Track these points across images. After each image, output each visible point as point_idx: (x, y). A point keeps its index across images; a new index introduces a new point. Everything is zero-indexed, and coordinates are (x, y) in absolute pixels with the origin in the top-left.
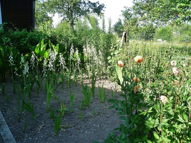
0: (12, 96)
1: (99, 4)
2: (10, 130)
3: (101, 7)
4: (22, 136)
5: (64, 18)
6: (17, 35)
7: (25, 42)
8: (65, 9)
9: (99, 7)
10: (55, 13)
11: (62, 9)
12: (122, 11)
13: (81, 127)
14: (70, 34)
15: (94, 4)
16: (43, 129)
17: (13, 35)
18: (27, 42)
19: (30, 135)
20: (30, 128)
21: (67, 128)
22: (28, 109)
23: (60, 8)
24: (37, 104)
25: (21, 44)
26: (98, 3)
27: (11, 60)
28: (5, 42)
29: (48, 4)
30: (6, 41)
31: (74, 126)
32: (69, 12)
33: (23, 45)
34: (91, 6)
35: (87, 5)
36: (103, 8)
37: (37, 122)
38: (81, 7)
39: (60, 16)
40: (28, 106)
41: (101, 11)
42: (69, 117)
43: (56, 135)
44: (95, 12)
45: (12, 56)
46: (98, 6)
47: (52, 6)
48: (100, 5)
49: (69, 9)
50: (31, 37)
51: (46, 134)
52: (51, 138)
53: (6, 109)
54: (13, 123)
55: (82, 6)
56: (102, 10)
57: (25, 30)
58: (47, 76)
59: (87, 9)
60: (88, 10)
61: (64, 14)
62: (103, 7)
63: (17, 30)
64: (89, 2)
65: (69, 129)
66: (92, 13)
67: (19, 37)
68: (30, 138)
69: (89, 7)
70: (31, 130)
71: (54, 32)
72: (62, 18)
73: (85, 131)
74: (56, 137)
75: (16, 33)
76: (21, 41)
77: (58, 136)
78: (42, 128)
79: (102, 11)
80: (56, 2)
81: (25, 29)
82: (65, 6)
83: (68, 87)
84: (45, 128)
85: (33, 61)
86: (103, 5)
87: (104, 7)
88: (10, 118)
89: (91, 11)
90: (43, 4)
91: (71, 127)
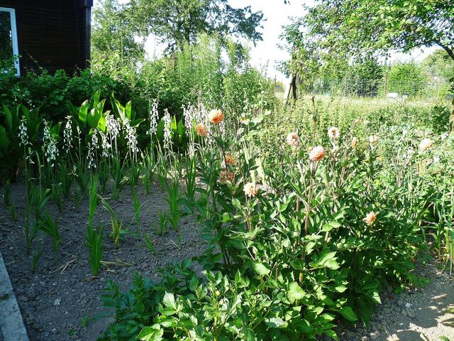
0: (24, 208)
1: (250, 11)
2: (7, 267)
3: (255, 19)
4: (28, 278)
5: (169, 46)
6: (45, 82)
7: (61, 98)
8: (171, 24)
9: (250, 18)
10: (147, 35)
11: (165, 24)
12: (283, 27)
13: (148, 266)
14: (163, 79)
15: (239, 13)
16: (71, 267)
17: (37, 84)
18: (65, 98)
19: (44, 277)
20: (46, 266)
21: (120, 267)
22: (48, 231)
23: (161, 23)
24: (73, 224)
25: (51, 103)
26: (248, 9)
27: (22, 132)
28: (17, 98)
29: (133, 13)
30: (20, 96)
31: (136, 265)
32: (182, 31)
33: (56, 103)
34: (231, 18)
35: (223, 16)
36: (259, 20)
37: (64, 255)
38: (207, 20)
39: (159, 41)
40: (46, 223)
41: (256, 28)
42: (130, 249)
43: (95, 278)
44: (240, 31)
45: (25, 125)
46: (247, 16)
47: (140, 19)
48: (252, 15)
49: (180, 24)
50: (76, 87)
51: (74, 276)
52: (82, 284)
53: (6, 231)
54: (16, 256)
55: (210, 18)
56: (257, 25)
57: (62, 72)
58: (95, 167)
59: (223, 24)
60: (225, 27)
61: (168, 37)
62: (260, 18)
63: (45, 72)
64: (228, 7)
65: (124, 269)
66: (236, 33)
67: (47, 86)
68: (43, 283)
69: (227, 19)
70: (48, 269)
71: (125, 77)
72: (165, 45)
73: (154, 274)
74: (93, 282)
75: (41, 78)
76: (52, 96)
77: (97, 280)
78: (70, 265)
79: (258, 29)
80: (150, 9)
81: (61, 70)
82: (171, 18)
83: (145, 192)
84: (75, 266)
85: (68, 136)
86: (260, 15)
87: (263, 18)
88: (11, 248)
89: (231, 30)
90: (120, 15)
91: (128, 266)
